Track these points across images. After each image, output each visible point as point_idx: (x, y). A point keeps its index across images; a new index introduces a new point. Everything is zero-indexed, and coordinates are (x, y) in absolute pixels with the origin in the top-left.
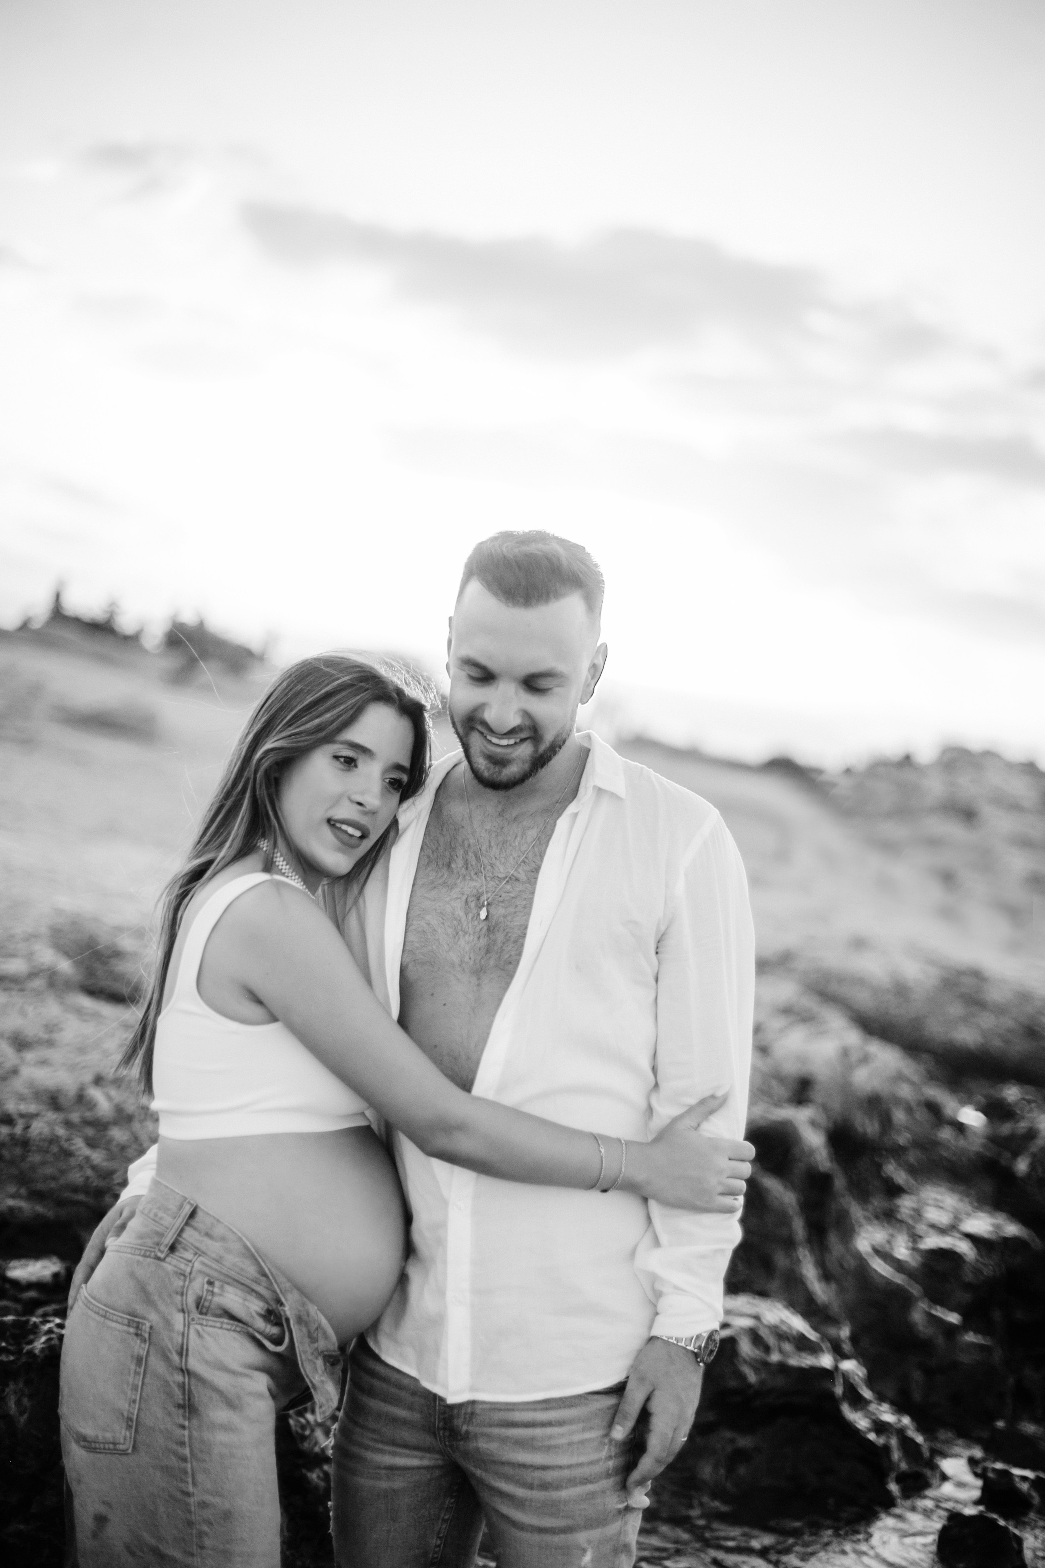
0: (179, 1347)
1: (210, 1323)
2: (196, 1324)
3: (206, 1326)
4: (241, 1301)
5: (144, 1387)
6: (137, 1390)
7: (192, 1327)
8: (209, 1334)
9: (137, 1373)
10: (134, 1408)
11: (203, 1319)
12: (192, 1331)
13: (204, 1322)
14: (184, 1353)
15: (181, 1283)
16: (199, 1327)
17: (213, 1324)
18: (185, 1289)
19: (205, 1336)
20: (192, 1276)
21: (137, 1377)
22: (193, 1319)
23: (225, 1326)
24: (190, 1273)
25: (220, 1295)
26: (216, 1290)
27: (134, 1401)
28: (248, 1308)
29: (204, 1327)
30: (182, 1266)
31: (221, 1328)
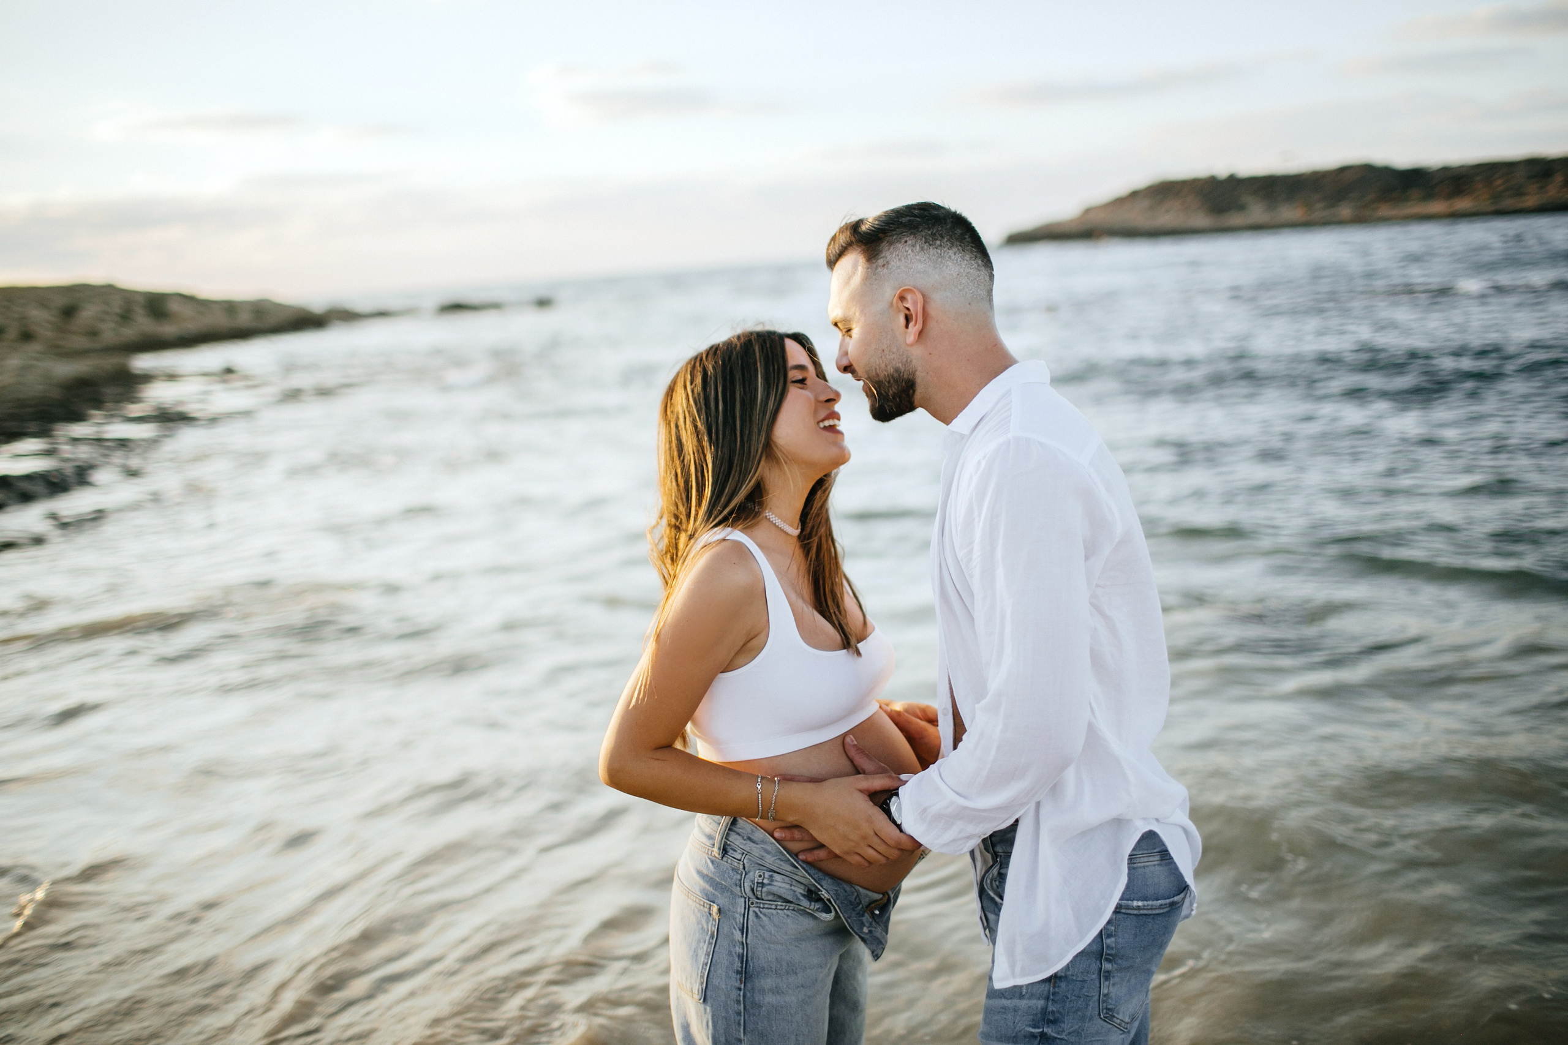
0: (741, 925)
1: (766, 906)
2: (755, 907)
3: (764, 908)
4: (788, 886)
5: (714, 954)
6: (709, 956)
7: (751, 909)
8: (765, 915)
9: (710, 943)
10: (705, 969)
11: (760, 903)
12: (751, 913)
13: (762, 906)
14: (745, 930)
15: (739, 877)
16: (757, 910)
17: (769, 907)
18: (742, 881)
19: (761, 915)
20: (746, 870)
21: (710, 946)
22: (752, 903)
23: (778, 907)
24: (744, 868)
25: (769, 884)
26: (766, 881)
27: (706, 964)
28: (794, 891)
29: (761, 909)
30: (736, 864)
31: (775, 909)
